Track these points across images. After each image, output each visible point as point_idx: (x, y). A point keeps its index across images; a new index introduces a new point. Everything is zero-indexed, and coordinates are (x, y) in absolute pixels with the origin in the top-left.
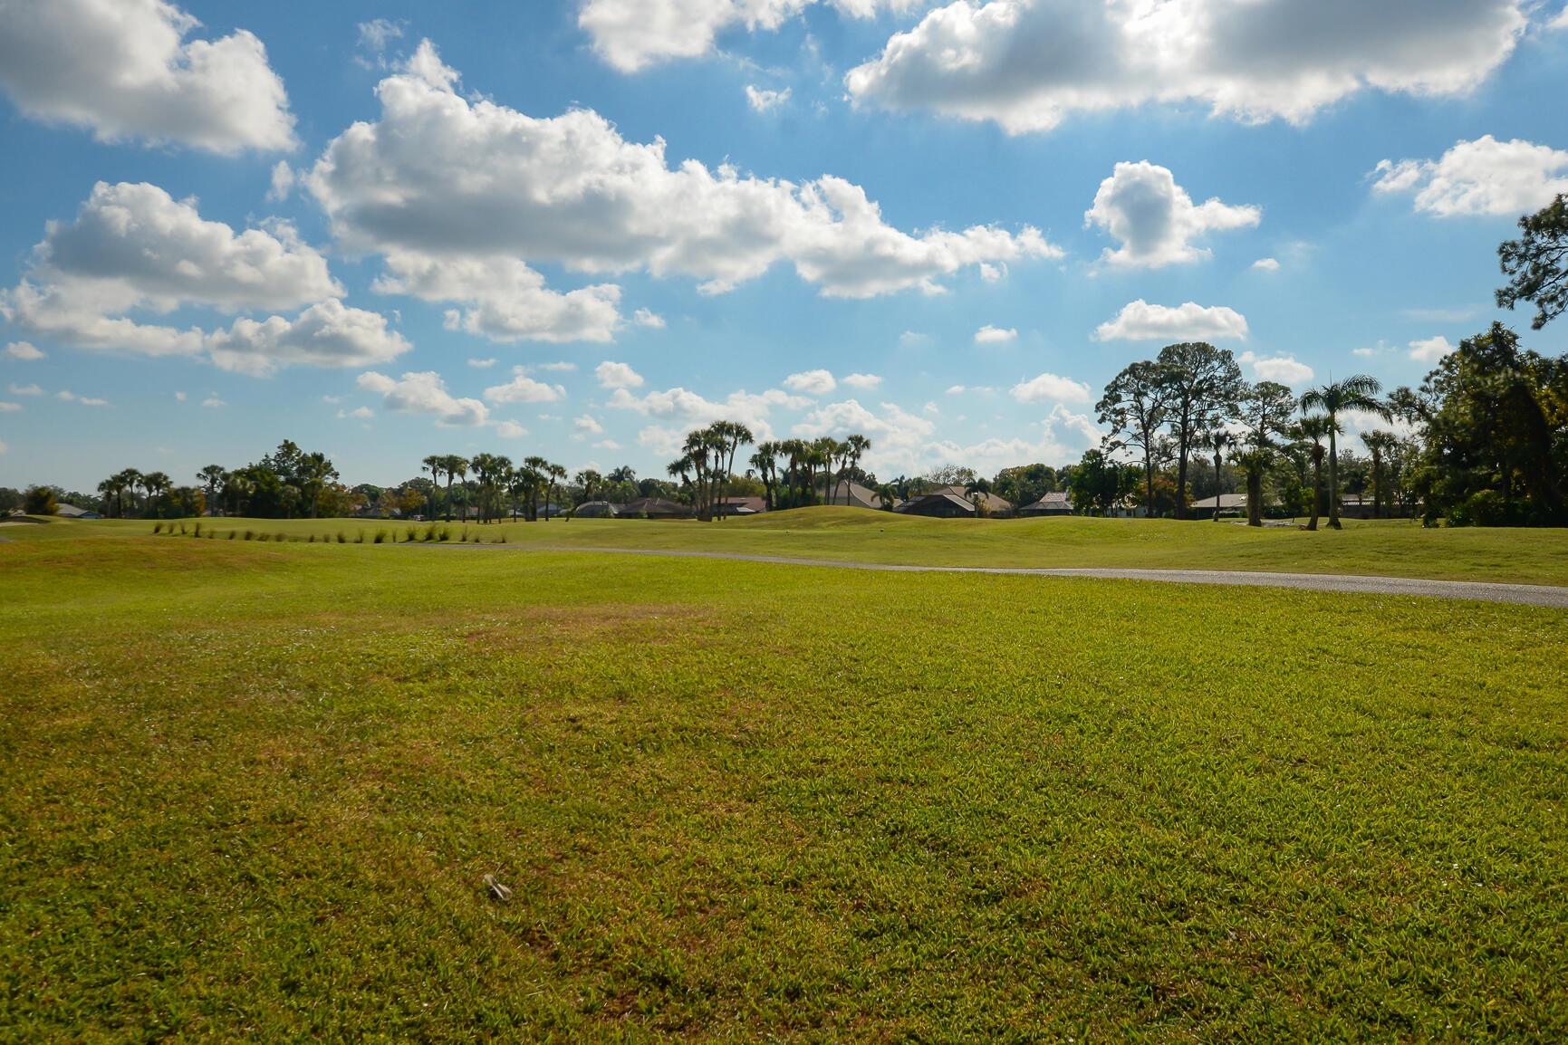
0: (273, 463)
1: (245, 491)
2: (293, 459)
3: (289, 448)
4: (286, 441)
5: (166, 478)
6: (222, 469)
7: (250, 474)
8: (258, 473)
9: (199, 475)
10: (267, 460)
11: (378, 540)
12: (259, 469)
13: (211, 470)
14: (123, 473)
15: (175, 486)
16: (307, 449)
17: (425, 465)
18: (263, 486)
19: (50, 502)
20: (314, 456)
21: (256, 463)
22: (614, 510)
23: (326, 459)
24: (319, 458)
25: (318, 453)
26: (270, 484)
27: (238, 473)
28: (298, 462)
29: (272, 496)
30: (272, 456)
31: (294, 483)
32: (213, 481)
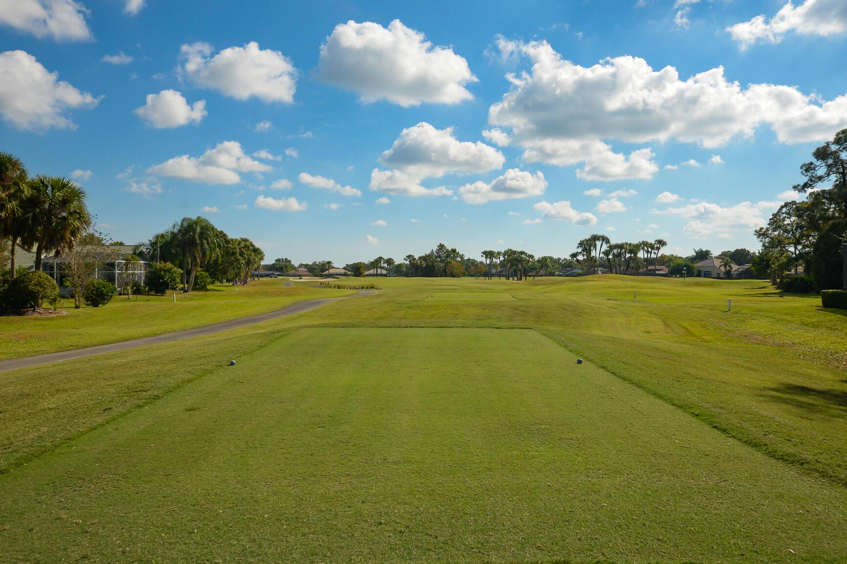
0: (435, 253)
1: (422, 265)
2: (443, 251)
3: (441, 246)
4: (440, 244)
5: (393, 260)
6: (413, 256)
7: (424, 258)
8: (427, 258)
9: (405, 259)
10: (432, 252)
12: (428, 256)
13: (409, 257)
14: (378, 258)
15: (396, 263)
16: (449, 247)
17: (482, 255)
18: (429, 263)
19: (361, 269)
20: (452, 250)
21: (428, 253)
22: (557, 273)
23: (458, 251)
24: (454, 251)
25: (454, 248)
26: (433, 262)
27: (420, 258)
28: (445, 253)
29: (433, 267)
30: (434, 250)
31: (442, 261)
32: (410, 261)
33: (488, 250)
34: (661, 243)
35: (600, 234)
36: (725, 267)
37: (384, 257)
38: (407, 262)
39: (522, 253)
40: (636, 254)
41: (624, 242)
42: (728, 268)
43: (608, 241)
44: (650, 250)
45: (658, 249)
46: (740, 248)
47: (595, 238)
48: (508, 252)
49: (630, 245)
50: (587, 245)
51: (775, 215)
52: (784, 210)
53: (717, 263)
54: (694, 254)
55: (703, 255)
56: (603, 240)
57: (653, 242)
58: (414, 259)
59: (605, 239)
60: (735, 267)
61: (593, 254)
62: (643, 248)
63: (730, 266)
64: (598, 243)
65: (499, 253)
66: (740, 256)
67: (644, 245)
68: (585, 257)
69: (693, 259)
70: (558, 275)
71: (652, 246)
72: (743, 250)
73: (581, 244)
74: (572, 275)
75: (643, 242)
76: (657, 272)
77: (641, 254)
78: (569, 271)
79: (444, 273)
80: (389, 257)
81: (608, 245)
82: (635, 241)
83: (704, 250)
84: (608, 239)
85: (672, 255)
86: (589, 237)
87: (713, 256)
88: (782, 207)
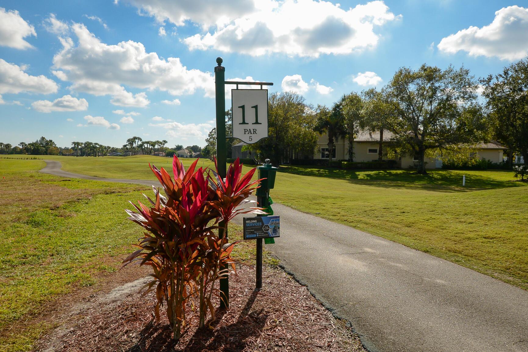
0: (39, 142)
1: (31, 148)
3: (43, 138)
5: (10, 145)
6: (25, 143)
7: (32, 144)
9: (19, 144)
10: (37, 141)
11: (27, 159)
12: (35, 143)
13: (22, 143)
16: (48, 139)
18: (36, 147)
20: (50, 140)
21: (34, 142)
23: (53, 141)
24: (51, 141)
25: (51, 140)
26: (37, 147)
27: (29, 144)
28: (45, 142)
29: (38, 150)
30: (39, 140)
31: (44, 147)
32: (22, 146)
33: (76, 141)
34: (165, 142)
35: (137, 136)
36: (190, 153)
37: (4, 143)
38: (21, 147)
39: (96, 144)
40: (154, 146)
41: (149, 141)
42: (191, 154)
43: (141, 140)
44: (160, 145)
45: (164, 144)
46: (195, 145)
47: (135, 138)
48: (87, 143)
49: (152, 142)
50: (131, 141)
51: (211, 133)
52: (214, 131)
53: (186, 151)
54: (176, 147)
55: (179, 148)
56: (139, 139)
57: (162, 141)
58: (26, 145)
59: (140, 139)
60: (193, 153)
61: (134, 146)
62: (157, 144)
63: (192, 153)
64: (137, 141)
65: (82, 144)
66: (195, 149)
67: (158, 142)
68: (130, 147)
69: (175, 149)
70: (108, 156)
71: (161, 143)
72: (196, 146)
73: (129, 140)
74: (117, 155)
75: (157, 141)
76: (160, 155)
77: (157, 147)
78: (115, 153)
79: (46, 153)
80: (8, 143)
81: (141, 142)
82: (154, 141)
83: (180, 145)
84: (141, 139)
85: (168, 148)
86: (132, 138)
87: (184, 148)
88: (213, 130)
